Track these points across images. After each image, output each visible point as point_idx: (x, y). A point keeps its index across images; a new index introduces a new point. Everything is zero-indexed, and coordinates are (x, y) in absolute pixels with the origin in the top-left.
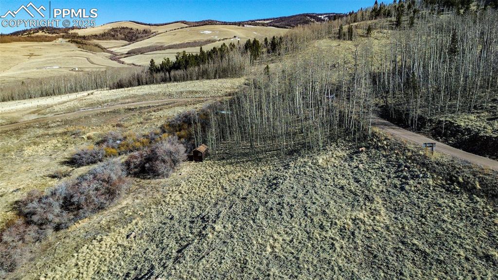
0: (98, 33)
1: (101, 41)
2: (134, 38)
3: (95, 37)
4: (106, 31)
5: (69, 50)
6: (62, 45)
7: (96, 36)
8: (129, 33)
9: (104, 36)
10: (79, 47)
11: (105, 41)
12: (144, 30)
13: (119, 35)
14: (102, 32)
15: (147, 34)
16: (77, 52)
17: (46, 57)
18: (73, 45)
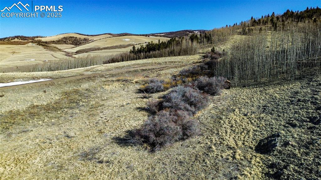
1: (57, 45)
2: (78, 43)
3: (53, 42)
4: (60, 39)
5: (38, 50)
6: (34, 47)
8: (75, 40)
9: (59, 42)
10: (44, 48)
11: (60, 45)
12: (84, 39)
13: (69, 41)
14: (57, 39)
15: (86, 41)
16: (44, 51)
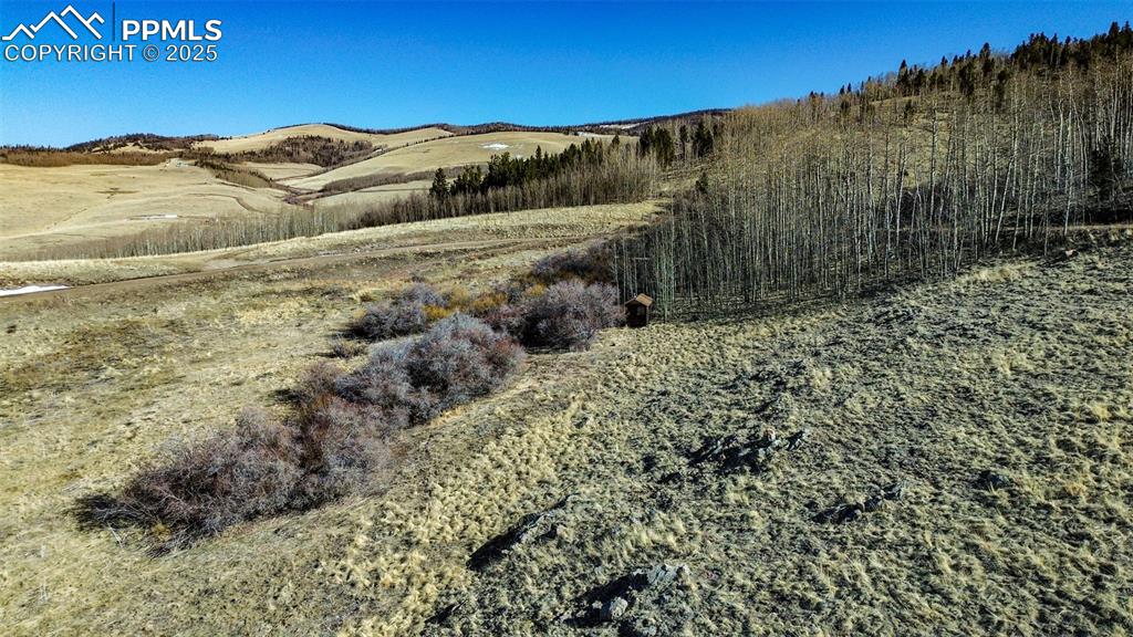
0: (256, 149)
1: (264, 165)
2: (334, 159)
3: (251, 155)
4: (274, 144)
5: (195, 181)
6: (182, 172)
7: (253, 153)
8: (324, 148)
9: (269, 155)
10: (217, 177)
11: (273, 165)
12: (357, 144)
13: (303, 153)
14: (265, 146)
15: (362, 150)
16: (214, 186)
17: (146, 196)
18: (206, 173)
